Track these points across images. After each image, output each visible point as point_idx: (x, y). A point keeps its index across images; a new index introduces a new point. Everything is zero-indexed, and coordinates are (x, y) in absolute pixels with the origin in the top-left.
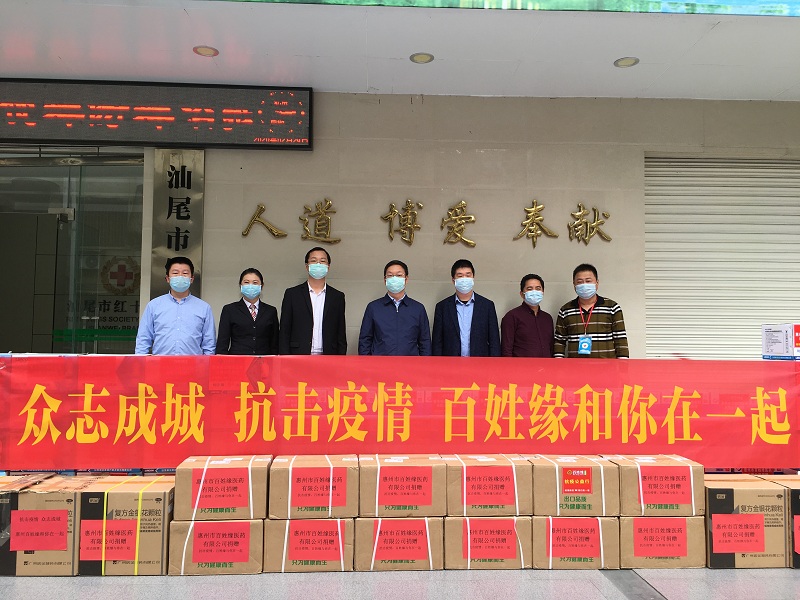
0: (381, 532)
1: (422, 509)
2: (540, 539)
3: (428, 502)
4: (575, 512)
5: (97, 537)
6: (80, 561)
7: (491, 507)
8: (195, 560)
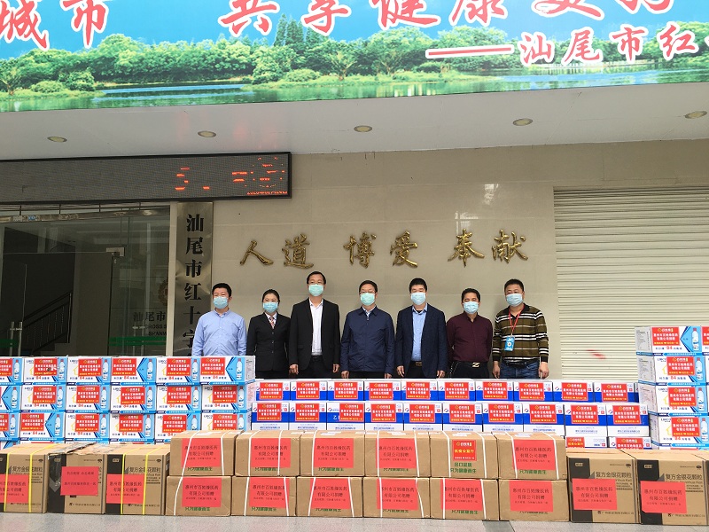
0: (315, 488)
1: (346, 471)
2: (436, 495)
3: (350, 465)
4: (463, 474)
5: (117, 486)
6: (106, 504)
7: (398, 470)
8: (183, 505)
